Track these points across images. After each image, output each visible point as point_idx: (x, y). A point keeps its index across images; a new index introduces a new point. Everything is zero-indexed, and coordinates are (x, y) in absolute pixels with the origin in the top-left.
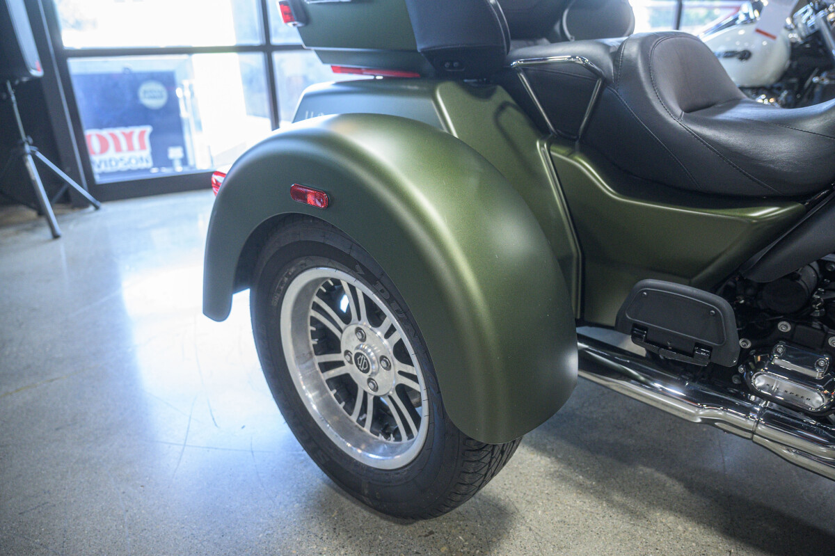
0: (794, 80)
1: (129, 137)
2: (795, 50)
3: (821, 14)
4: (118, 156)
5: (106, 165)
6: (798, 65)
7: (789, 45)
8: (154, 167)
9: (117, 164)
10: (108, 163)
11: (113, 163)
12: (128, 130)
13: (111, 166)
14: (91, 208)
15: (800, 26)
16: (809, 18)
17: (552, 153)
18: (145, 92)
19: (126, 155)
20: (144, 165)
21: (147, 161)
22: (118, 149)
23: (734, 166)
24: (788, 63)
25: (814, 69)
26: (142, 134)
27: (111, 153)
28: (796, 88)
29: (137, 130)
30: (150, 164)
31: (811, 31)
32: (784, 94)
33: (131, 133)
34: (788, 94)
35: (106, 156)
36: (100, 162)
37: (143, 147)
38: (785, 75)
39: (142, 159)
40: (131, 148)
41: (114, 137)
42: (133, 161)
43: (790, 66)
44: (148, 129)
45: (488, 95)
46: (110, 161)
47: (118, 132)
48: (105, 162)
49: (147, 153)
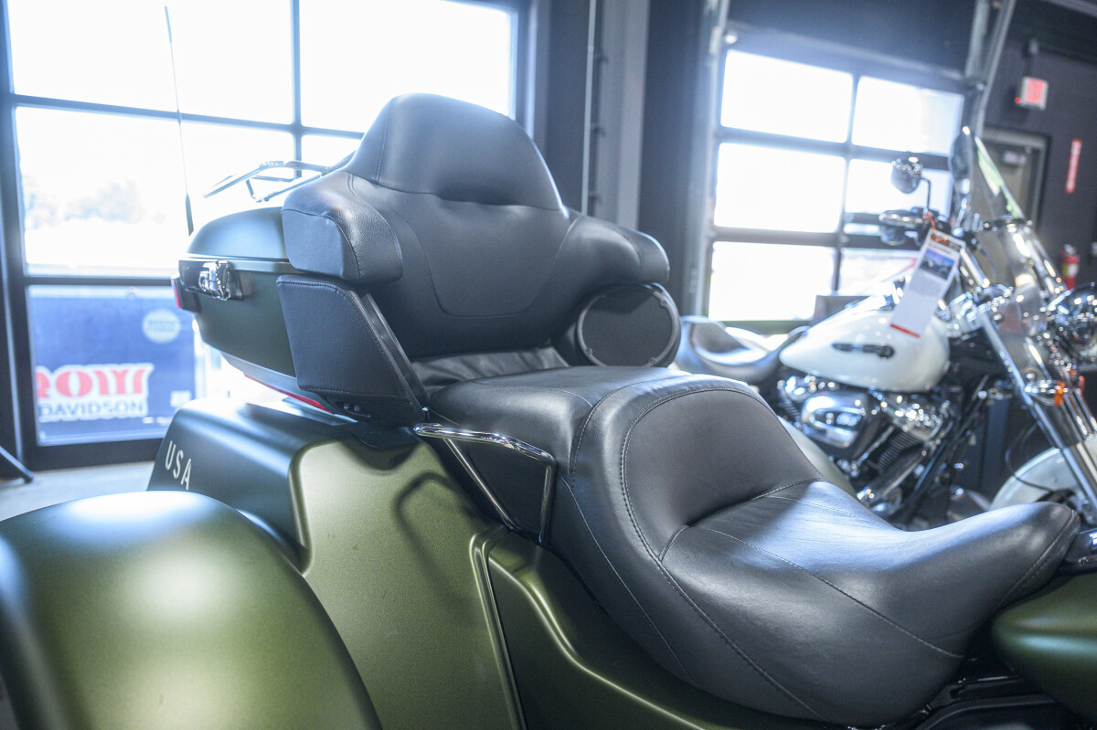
0: (955, 389)
1: (120, 378)
2: (956, 348)
3: (983, 307)
4: (102, 400)
5: (83, 412)
6: (961, 368)
7: (946, 342)
8: (148, 416)
9: (99, 408)
10: (87, 409)
11: (94, 409)
12: (120, 368)
13: (90, 412)
14: (20, 481)
15: (959, 317)
16: (969, 311)
17: (490, 559)
18: (151, 323)
19: (113, 399)
20: (135, 413)
21: (141, 408)
22: (104, 390)
23: (745, 659)
24: (947, 365)
25: (982, 376)
26: (140, 373)
27: (94, 396)
28: (960, 399)
29: (132, 369)
30: (145, 411)
31: (973, 328)
32: (945, 405)
33: (125, 372)
34: (951, 406)
35: (86, 400)
36: (77, 406)
37: (137, 390)
38: (945, 379)
39: (134, 405)
40: (121, 389)
41: (100, 375)
42: (122, 407)
43: (951, 368)
44: (148, 368)
45: (393, 463)
46: (90, 406)
47: (107, 370)
48: (83, 407)
49: (142, 398)
